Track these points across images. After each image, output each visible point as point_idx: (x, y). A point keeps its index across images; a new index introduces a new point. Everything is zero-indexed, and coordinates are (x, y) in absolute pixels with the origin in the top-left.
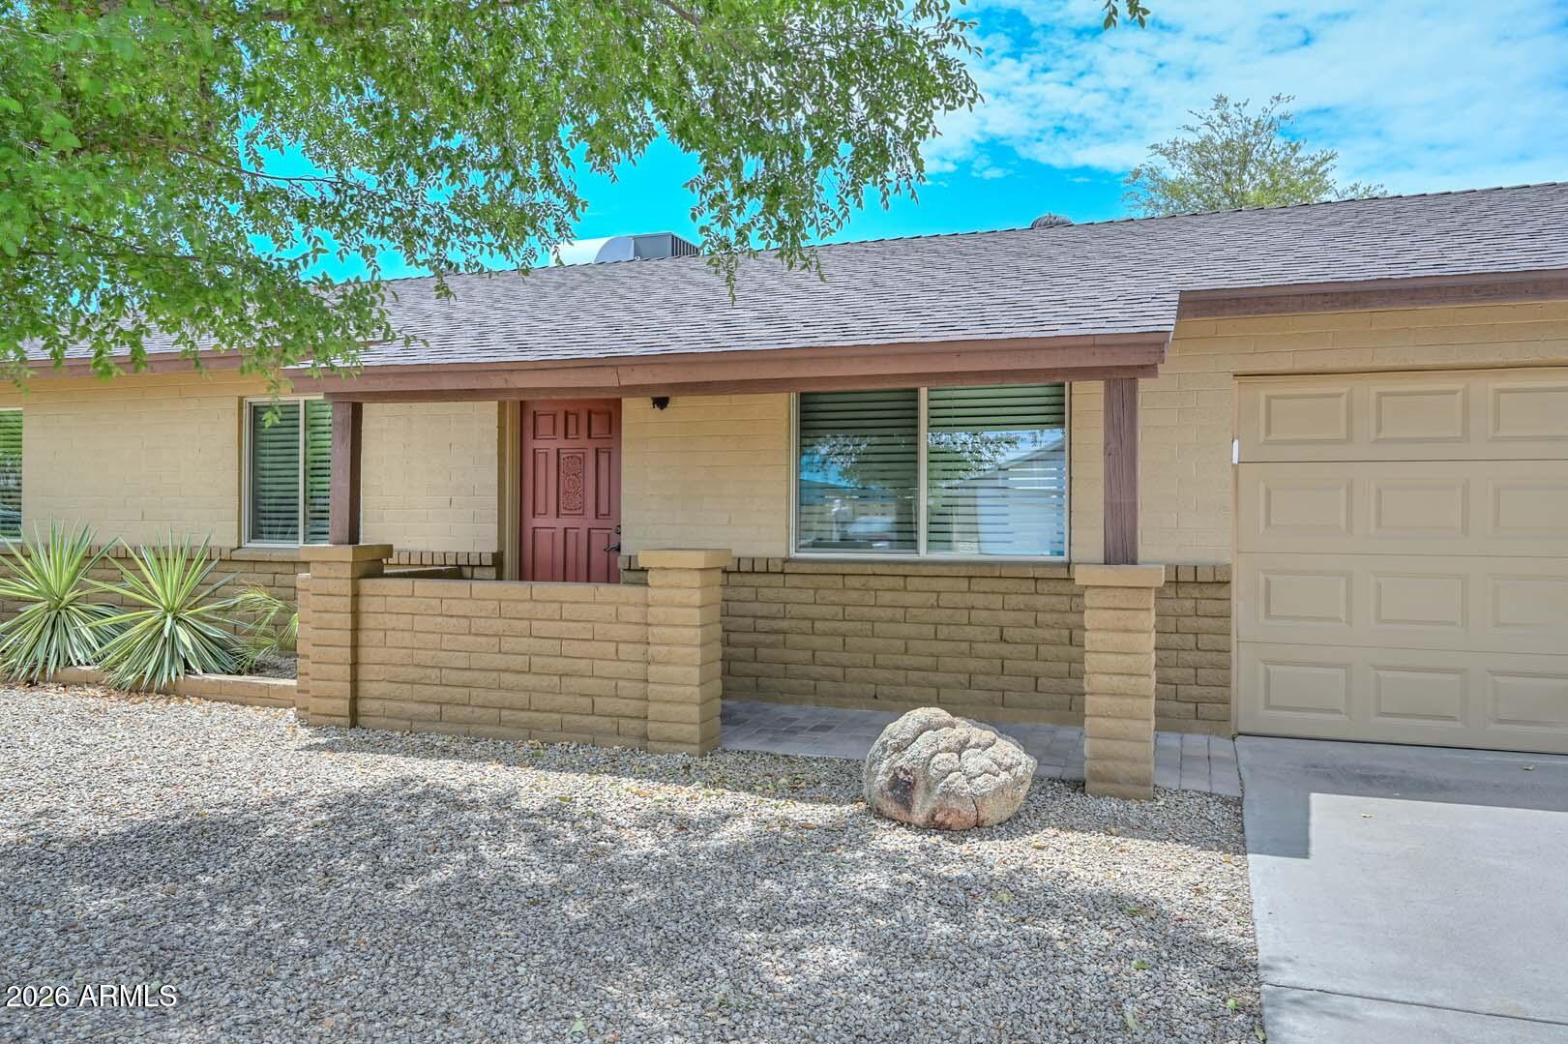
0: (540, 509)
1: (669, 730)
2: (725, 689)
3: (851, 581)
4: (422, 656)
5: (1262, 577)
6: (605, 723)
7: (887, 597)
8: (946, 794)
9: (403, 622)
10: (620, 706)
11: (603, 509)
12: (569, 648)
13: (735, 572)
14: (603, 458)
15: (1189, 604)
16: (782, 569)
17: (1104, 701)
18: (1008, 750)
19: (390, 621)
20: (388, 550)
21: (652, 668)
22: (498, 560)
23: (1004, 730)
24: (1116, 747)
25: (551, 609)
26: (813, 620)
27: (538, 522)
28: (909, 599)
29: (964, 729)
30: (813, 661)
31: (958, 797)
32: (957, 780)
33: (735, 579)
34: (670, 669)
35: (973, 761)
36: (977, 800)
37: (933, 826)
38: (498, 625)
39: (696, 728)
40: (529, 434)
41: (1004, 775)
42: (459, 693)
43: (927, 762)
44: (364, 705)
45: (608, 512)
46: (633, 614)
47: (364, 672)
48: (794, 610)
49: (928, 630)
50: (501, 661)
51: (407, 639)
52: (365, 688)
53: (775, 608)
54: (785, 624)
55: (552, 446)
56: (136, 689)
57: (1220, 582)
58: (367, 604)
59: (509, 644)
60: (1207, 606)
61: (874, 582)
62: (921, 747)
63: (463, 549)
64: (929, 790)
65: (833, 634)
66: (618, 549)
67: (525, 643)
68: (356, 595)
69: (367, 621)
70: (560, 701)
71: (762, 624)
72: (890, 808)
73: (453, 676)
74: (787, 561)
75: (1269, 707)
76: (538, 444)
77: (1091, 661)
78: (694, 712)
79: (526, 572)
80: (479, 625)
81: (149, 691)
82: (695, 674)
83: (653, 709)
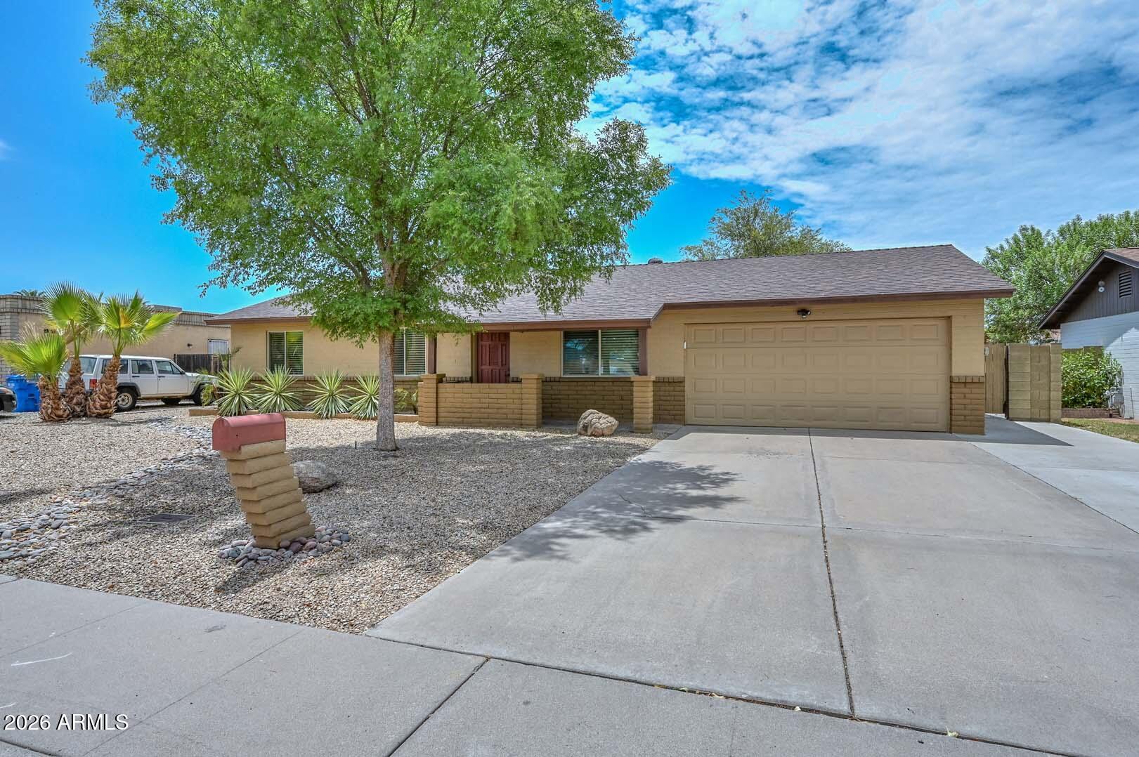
0: (484, 363)
1: (528, 422)
2: (543, 417)
3: (579, 384)
4: (458, 405)
5: (693, 381)
6: (510, 421)
7: (589, 388)
8: (595, 428)
9: (451, 395)
10: (514, 416)
11: (504, 363)
12: (499, 401)
13: (546, 382)
14: (504, 348)
15: (672, 388)
16: (559, 380)
17: (638, 410)
18: (611, 419)
19: (447, 395)
20: (444, 375)
21: (523, 406)
22: (471, 378)
23: (611, 416)
24: (642, 421)
25: (495, 391)
26: (568, 395)
27: (483, 367)
28: (596, 388)
29: (601, 414)
30: (568, 407)
31: (598, 429)
32: (598, 425)
33: (545, 383)
34: (529, 406)
35: (602, 421)
36: (602, 429)
37: (592, 435)
38: (479, 395)
39: (535, 421)
40: (480, 340)
41: (609, 424)
42: (468, 415)
43: (591, 421)
44: (440, 420)
45: (506, 363)
46: (517, 391)
47: (440, 410)
48: (563, 392)
49: (601, 398)
50: (480, 405)
51: (452, 400)
52: (441, 414)
53: (557, 392)
54: (560, 397)
55: (488, 343)
56: (365, 419)
57: (680, 382)
58: (440, 391)
59: (483, 400)
60: (678, 389)
61: (586, 383)
62: (590, 418)
63: (464, 376)
64: (591, 427)
65: (574, 399)
66: (509, 375)
67: (487, 400)
68: (437, 388)
69: (440, 395)
70: (498, 416)
71: (553, 397)
72: (583, 432)
73: (466, 410)
74: (560, 378)
75: (696, 417)
76: (484, 343)
77: (635, 400)
78: (535, 417)
79: (480, 380)
80: (473, 395)
81: (369, 419)
82: (535, 407)
83: (523, 416)
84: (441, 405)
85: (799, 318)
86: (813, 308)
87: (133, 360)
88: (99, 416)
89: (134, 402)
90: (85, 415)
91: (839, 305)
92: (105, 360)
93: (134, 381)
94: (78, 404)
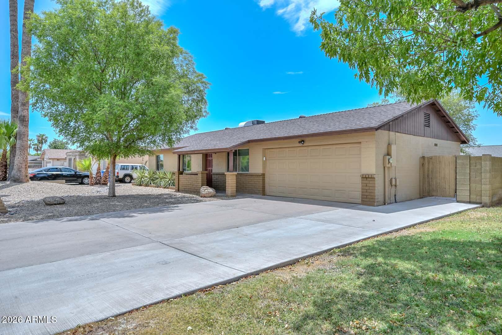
5: (269, 175)
12: (193, 182)
15: (258, 178)
21: (198, 184)
25: (192, 178)
36: (204, 194)
46: (197, 178)
50: (188, 184)
52: (180, 187)
60: (260, 178)
67: (190, 182)
68: (179, 177)
69: (180, 179)
70: (193, 188)
75: (269, 192)
84: (180, 183)
85: (301, 145)
86: (307, 139)
87: (131, 166)
88: (103, 184)
89: (131, 181)
90: (100, 184)
91: (318, 138)
92: (122, 165)
93: (131, 173)
94: (98, 180)
